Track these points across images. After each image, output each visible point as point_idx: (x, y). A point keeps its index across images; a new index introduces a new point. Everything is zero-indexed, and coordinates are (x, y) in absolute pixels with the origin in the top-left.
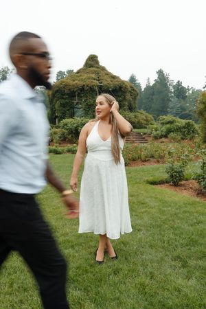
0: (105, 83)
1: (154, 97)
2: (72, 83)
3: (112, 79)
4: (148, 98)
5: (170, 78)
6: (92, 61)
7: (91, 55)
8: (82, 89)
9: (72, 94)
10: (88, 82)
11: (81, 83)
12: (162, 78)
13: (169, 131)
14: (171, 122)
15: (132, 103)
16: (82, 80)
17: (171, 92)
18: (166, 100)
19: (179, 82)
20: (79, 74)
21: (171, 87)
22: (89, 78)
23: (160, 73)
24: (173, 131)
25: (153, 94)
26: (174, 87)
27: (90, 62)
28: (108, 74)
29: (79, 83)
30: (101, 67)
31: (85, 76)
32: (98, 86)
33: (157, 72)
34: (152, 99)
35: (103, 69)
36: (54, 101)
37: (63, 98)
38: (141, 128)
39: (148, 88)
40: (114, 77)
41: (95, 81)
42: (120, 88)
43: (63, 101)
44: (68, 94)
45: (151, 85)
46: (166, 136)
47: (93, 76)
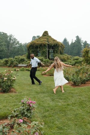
0: (50, 43)
1: (75, 48)
2: (37, 42)
3: (54, 41)
4: (72, 48)
5: (82, 40)
6: (46, 34)
7: (45, 31)
8: (41, 45)
9: (37, 47)
10: (43, 42)
11: (41, 43)
12: (78, 40)
13: (76, 63)
14: (77, 59)
15: (62, 51)
16: (41, 41)
17: (82, 46)
18: (80, 49)
19: (85, 41)
20: (40, 39)
21: (82, 44)
22: (44, 41)
23: (77, 37)
24: (77, 63)
25: (74, 46)
26: (84, 43)
27: (45, 34)
28: (52, 39)
29: (39, 42)
30: (49, 36)
31: (42, 40)
32: (47, 44)
33: (76, 37)
34: (74, 48)
35: (50, 37)
36: (30, 50)
37: (33, 49)
38: (65, 61)
39: (72, 44)
40: (54, 40)
41: (46, 42)
42: (57, 45)
43: (33, 50)
44: (35, 47)
45: (73, 42)
46: (75, 65)
47: (46, 40)
